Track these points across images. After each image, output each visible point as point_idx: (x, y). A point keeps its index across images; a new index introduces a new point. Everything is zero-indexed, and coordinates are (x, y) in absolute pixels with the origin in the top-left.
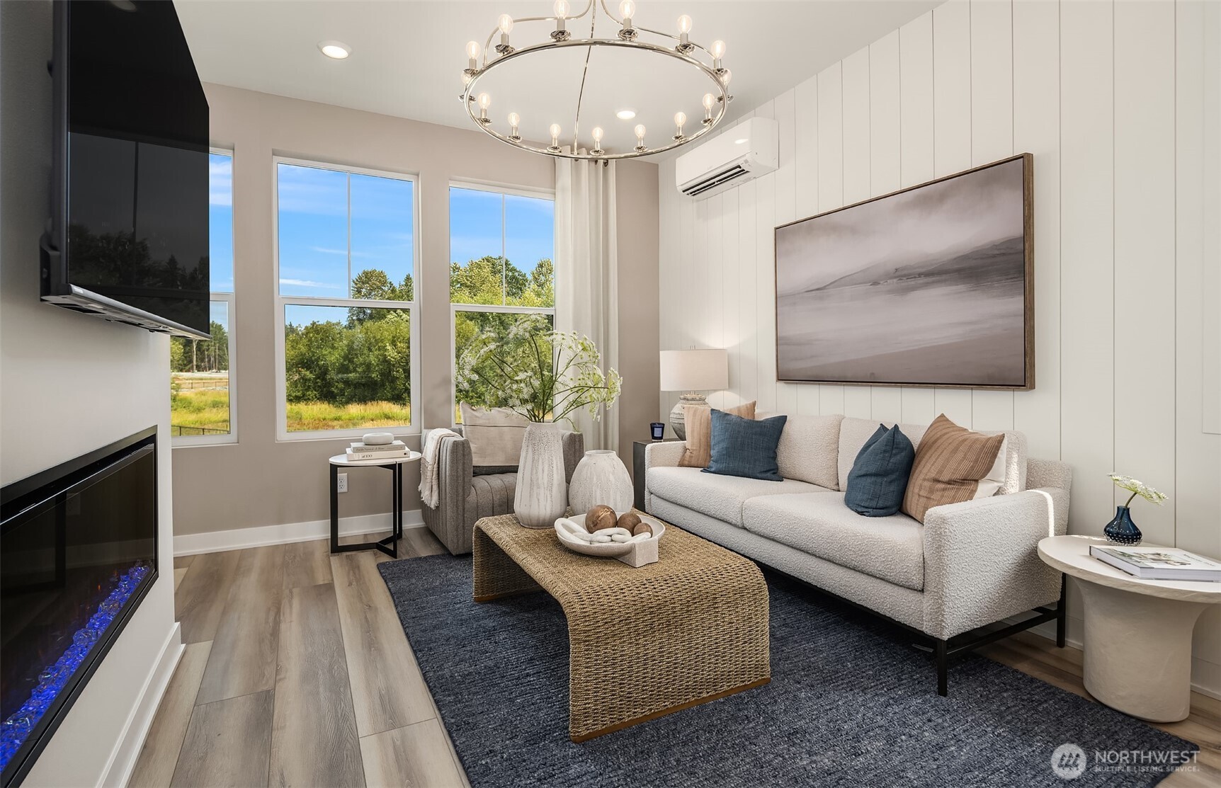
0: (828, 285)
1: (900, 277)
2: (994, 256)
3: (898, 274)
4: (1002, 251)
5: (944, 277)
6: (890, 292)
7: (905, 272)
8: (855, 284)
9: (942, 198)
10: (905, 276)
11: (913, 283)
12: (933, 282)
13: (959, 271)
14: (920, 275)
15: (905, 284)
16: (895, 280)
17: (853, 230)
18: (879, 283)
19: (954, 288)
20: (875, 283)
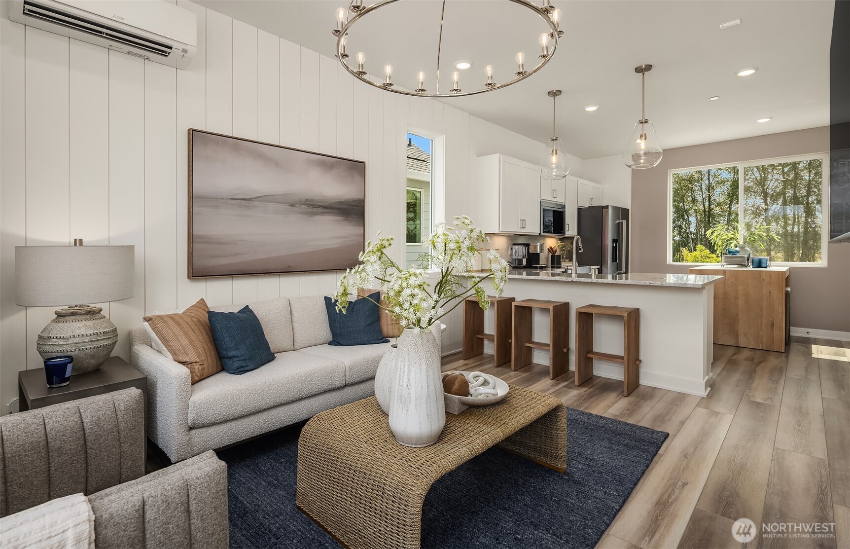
0: (253, 198)
1: (309, 205)
2: (353, 206)
3: (307, 202)
4: (357, 204)
5: (332, 211)
6: (302, 213)
7: (311, 203)
8: (278, 203)
9: (331, 167)
10: (311, 205)
11: (316, 210)
12: (327, 213)
13: (339, 209)
14: (320, 206)
15: (311, 210)
16: (306, 206)
17: (277, 164)
18: (295, 206)
19: (337, 218)
20: (292, 205)
